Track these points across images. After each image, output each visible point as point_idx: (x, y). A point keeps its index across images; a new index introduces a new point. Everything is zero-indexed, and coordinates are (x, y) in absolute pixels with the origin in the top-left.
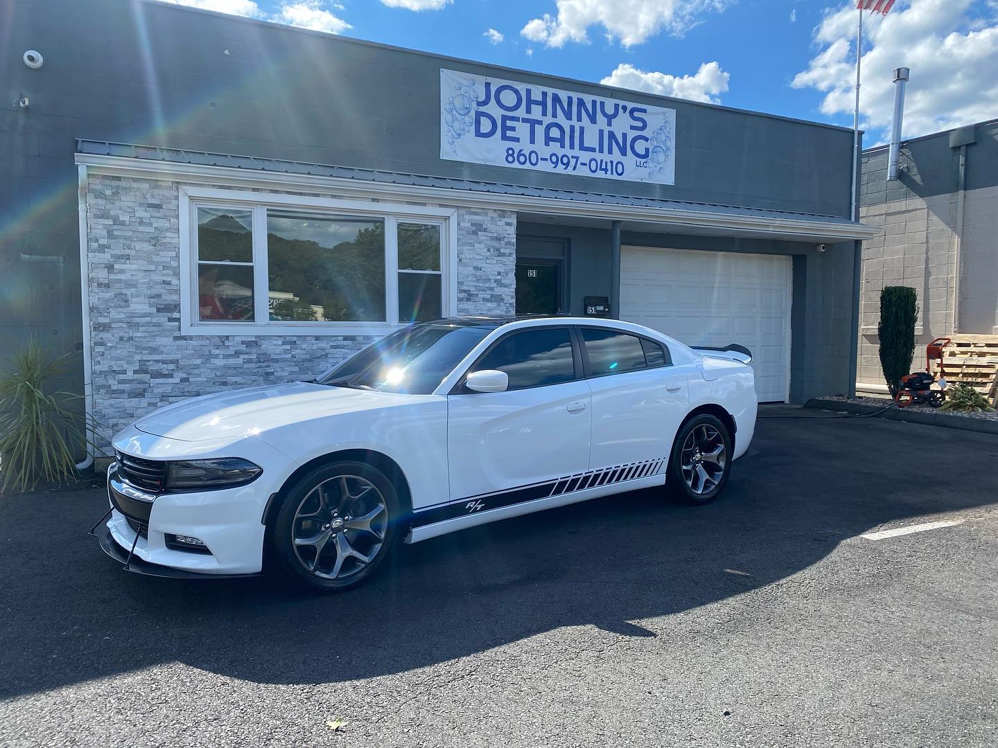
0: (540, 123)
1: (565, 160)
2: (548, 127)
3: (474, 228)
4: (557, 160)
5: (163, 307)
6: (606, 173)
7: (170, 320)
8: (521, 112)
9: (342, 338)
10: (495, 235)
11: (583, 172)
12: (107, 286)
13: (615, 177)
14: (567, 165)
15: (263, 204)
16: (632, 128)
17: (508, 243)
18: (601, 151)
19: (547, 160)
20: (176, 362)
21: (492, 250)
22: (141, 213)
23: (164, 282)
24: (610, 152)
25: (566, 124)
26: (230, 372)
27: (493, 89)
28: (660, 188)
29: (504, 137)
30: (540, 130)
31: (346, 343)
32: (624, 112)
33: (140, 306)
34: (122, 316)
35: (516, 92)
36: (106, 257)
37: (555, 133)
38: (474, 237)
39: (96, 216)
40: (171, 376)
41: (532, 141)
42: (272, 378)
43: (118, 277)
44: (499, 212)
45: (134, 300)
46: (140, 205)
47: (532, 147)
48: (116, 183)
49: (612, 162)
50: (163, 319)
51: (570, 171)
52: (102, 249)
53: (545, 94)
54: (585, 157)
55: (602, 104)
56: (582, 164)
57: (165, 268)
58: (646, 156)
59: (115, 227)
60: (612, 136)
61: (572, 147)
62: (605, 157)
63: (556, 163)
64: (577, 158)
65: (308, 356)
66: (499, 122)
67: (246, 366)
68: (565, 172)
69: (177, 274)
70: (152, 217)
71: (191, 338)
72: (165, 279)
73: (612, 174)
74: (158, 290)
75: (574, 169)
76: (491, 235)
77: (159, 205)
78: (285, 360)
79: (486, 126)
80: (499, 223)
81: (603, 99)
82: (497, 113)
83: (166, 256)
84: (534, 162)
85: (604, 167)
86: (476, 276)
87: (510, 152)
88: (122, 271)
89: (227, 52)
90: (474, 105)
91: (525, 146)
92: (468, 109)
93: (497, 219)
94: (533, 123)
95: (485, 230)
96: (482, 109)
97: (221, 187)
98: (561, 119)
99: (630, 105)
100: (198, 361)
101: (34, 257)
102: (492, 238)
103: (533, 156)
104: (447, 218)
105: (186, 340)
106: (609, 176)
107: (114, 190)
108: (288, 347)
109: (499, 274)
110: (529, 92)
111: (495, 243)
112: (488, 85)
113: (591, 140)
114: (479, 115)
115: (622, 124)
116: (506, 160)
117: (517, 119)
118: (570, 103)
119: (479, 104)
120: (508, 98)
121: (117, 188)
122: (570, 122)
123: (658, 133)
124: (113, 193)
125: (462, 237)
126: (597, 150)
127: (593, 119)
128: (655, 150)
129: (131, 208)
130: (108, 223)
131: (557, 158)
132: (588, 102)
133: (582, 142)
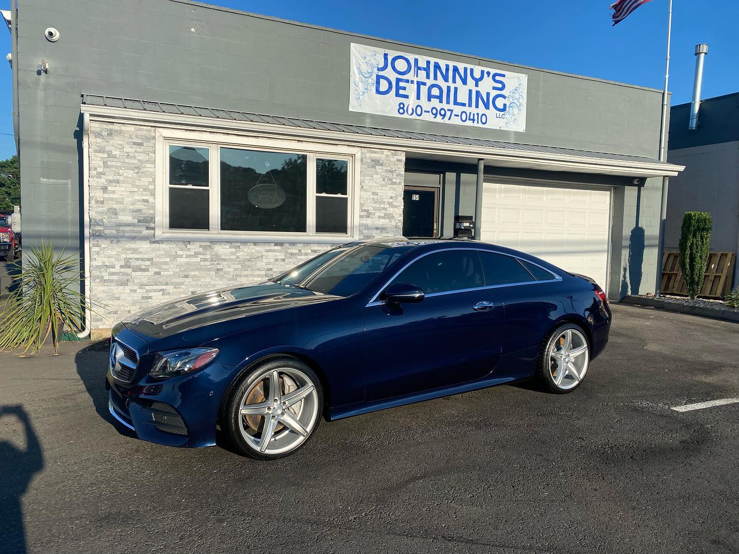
0: (424, 84)
1: (443, 112)
2: (431, 88)
3: (373, 163)
4: (436, 112)
5: (142, 219)
6: (473, 122)
7: (148, 228)
8: (411, 76)
9: (273, 244)
10: (389, 168)
11: (456, 121)
12: (102, 202)
13: (480, 125)
14: (444, 116)
15: (217, 143)
16: (494, 88)
17: (399, 175)
18: (470, 105)
19: (429, 112)
20: (151, 259)
21: (386, 180)
22: (127, 149)
23: (144, 200)
24: (477, 106)
25: (444, 86)
26: (191, 268)
27: (390, 58)
28: (514, 134)
29: (397, 95)
30: (424, 90)
31: (276, 248)
32: (488, 77)
33: (125, 217)
34: (113, 225)
35: (408, 61)
36: (102, 181)
37: (435, 92)
38: (373, 170)
39: (96, 151)
40: (147, 270)
41: (418, 98)
42: (221, 273)
43: (111, 196)
44: (393, 151)
45: (121, 213)
46: (128, 143)
47: (418, 103)
48: (110, 127)
49: (478, 114)
50: (142, 227)
51: (446, 120)
52: (100, 175)
53: (428, 63)
54: (458, 110)
55: (472, 70)
56: (455, 115)
57: (145, 190)
58: (504, 109)
59: (109, 159)
60: (478, 93)
61: (448, 102)
62: (473, 110)
63: (436, 115)
64: (452, 111)
65: (248, 257)
66: (394, 84)
67: (202, 263)
68: (442, 121)
69: (153, 194)
70: (136, 152)
71: (162, 242)
72: (145, 198)
73: (478, 123)
74: (140, 206)
75: (449, 119)
76: (386, 168)
77: (141, 143)
78: (230, 260)
79: (384, 86)
80: (392, 159)
81: (472, 66)
82: (393, 76)
83: (145, 181)
84: (419, 113)
85: (472, 117)
86: (373, 199)
87: (402, 106)
88: (114, 192)
89: (193, 30)
90: (375, 70)
91: (413, 101)
92: (371, 73)
93: (391, 156)
94: (419, 84)
95: (382, 165)
96: (381, 73)
97: (186, 130)
98: (440, 81)
99: (493, 71)
100: (168, 260)
101: (50, 180)
102: (386, 171)
103: (419, 109)
104: (353, 156)
105: (159, 243)
106: (475, 124)
107: (109, 132)
108: (234, 250)
109: (391, 198)
110: (416, 61)
111: (389, 175)
112: (386, 55)
113: (463, 97)
114: (379, 78)
115: (486, 86)
116: (399, 111)
117: (407, 81)
118: (447, 69)
119: (379, 69)
120: (401, 65)
121: (111, 130)
122: (447, 84)
123: (513, 93)
124: (108, 134)
125: (363, 170)
126: (467, 105)
127: (464, 82)
128: (511, 105)
129: (121, 145)
130: (104, 156)
131: (437, 110)
132: (461, 68)
133: (455, 99)
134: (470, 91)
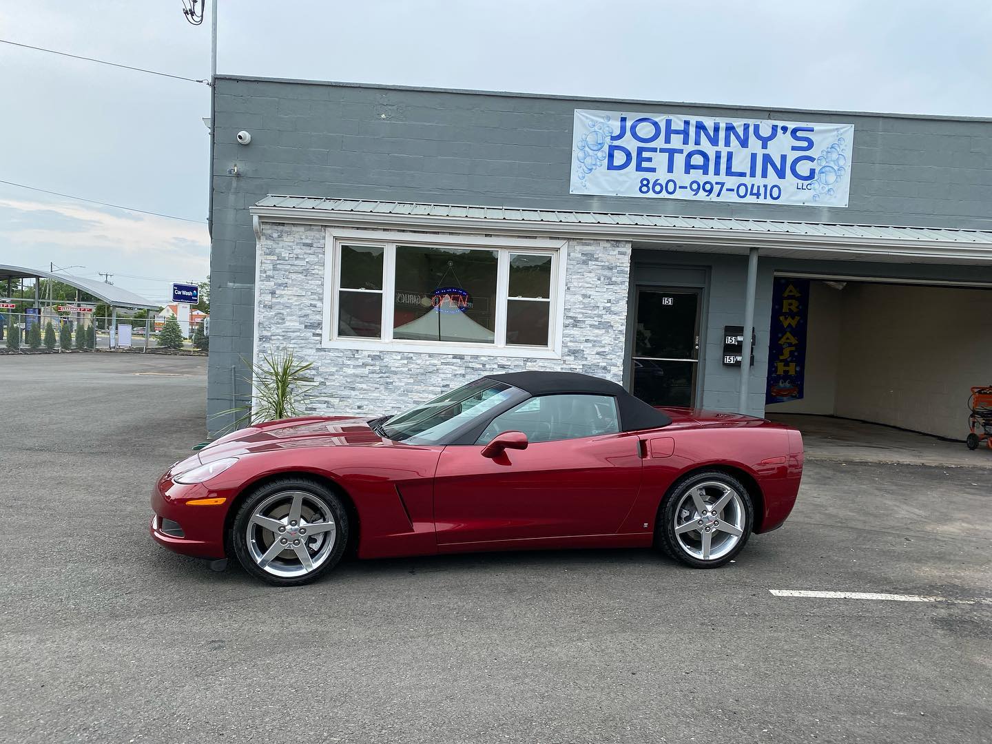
0: (681, 151)
2: (690, 155)
3: (584, 258)
4: (697, 187)
5: (309, 324)
6: (758, 198)
7: (315, 335)
8: (660, 143)
9: (452, 356)
10: (607, 264)
11: (733, 198)
12: (271, 307)
13: (769, 201)
14: (710, 191)
15: (392, 241)
16: (794, 148)
17: (622, 272)
18: (753, 175)
19: (686, 188)
20: (317, 368)
21: (602, 279)
22: (298, 251)
23: (311, 305)
24: (764, 175)
25: (711, 151)
26: (358, 380)
27: (629, 124)
28: (828, 211)
29: (639, 168)
30: (680, 160)
31: (455, 360)
32: (784, 133)
33: (293, 323)
34: (279, 331)
35: (656, 124)
36: (271, 285)
38: (584, 267)
39: (268, 254)
40: (313, 379)
41: (670, 170)
42: (390, 387)
43: (278, 300)
44: (613, 242)
45: (289, 318)
46: (297, 244)
47: (670, 176)
48: (281, 228)
49: (765, 186)
50: (309, 334)
51: (713, 197)
52: (268, 278)
53: (687, 123)
54: (732, 182)
55: (757, 127)
56: (728, 190)
57: (312, 294)
58: (811, 177)
59: (278, 262)
60: (767, 158)
61: (717, 173)
62: (758, 181)
63: (697, 191)
64: (723, 184)
65: (422, 371)
66: (634, 155)
67: (370, 376)
68: (708, 199)
69: (321, 300)
70: (305, 253)
71: (329, 350)
72: (312, 303)
73: (765, 198)
74: (307, 311)
75: (718, 195)
76: (602, 264)
77: (311, 244)
78: (403, 373)
79: (620, 158)
80: (612, 252)
81: (757, 122)
82: (631, 144)
83: (314, 284)
84: (671, 190)
85: (755, 191)
86: (584, 303)
87: (645, 182)
88: (281, 296)
89: (383, 116)
90: (608, 140)
91: (662, 175)
92: (602, 144)
93: (610, 249)
94: (672, 152)
95: (597, 260)
96: (616, 143)
97: (358, 228)
98: (705, 145)
99: (791, 125)
100: (334, 369)
101: (236, 285)
102: (603, 267)
103: (672, 184)
104: (557, 250)
105: (325, 351)
106: (761, 200)
107: (279, 234)
108: (405, 362)
109: (609, 301)
110: (669, 122)
111: (607, 273)
112: (623, 120)
113: (741, 162)
114: (612, 149)
115: (782, 146)
116: (640, 190)
117: (654, 150)
118: (717, 129)
119: (613, 138)
121: (282, 231)
122: (716, 148)
123: (828, 152)
124: (278, 236)
125: (571, 267)
126: (748, 174)
127: (744, 143)
128: (823, 170)
129: (290, 246)
130: (274, 259)
131: (699, 185)
132: (739, 126)
133: (729, 167)
134: (754, 156)
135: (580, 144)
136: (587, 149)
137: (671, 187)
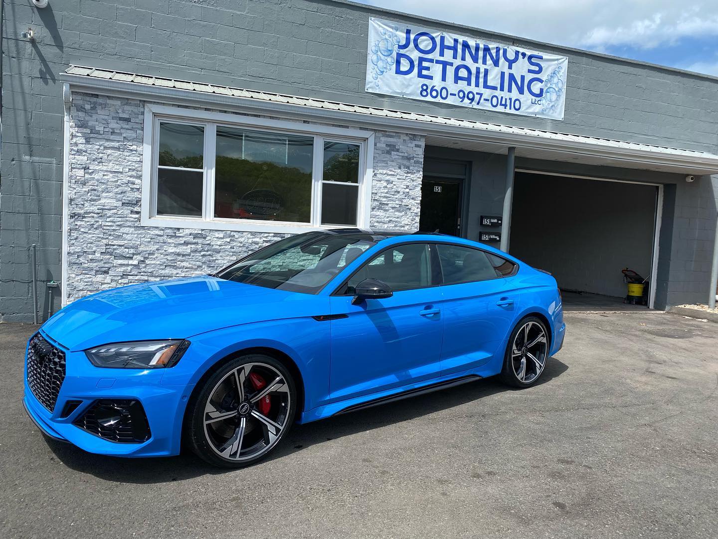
0: (451, 64)
1: (471, 96)
2: (458, 69)
3: (388, 148)
4: (464, 96)
5: (127, 202)
6: (505, 108)
7: (133, 212)
8: (435, 55)
9: (273, 234)
10: (406, 155)
11: (488, 106)
12: (83, 183)
13: (513, 111)
14: (472, 100)
15: (213, 122)
16: (530, 71)
17: (417, 162)
18: (502, 89)
19: (455, 95)
20: (136, 248)
21: (402, 168)
22: (113, 125)
23: (129, 182)
24: (510, 90)
25: (473, 67)
26: (180, 258)
27: (412, 37)
28: (551, 122)
29: (420, 75)
30: (450, 71)
31: (275, 239)
32: (523, 58)
33: (109, 200)
34: (94, 209)
35: (433, 39)
36: (83, 159)
37: (463, 73)
38: (388, 156)
39: (77, 126)
40: (131, 258)
41: (444, 79)
43: (92, 176)
44: (410, 136)
45: (104, 194)
46: (113, 118)
47: (443, 84)
48: (94, 100)
49: (510, 99)
50: (126, 211)
51: (474, 105)
52: (80, 152)
53: (456, 41)
54: (487, 93)
55: (505, 51)
57: (131, 170)
58: (540, 95)
59: (92, 135)
60: (512, 77)
61: (477, 85)
62: (505, 94)
63: (463, 98)
64: (481, 95)
66: (416, 63)
67: (192, 254)
68: (470, 106)
69: (140, 177)
70: (122, 128)
71: (149, 228)
72: (130, 180)
73: (510, 108)
74: (124, 188)
75: (478, 104)
76: (402, 154)
77: (128, 119)
79: (405, 66)
80: (410, 145)
81: (505, 47)
82: (415, 55)
83: (131, 160)
84: (444, 96)
85: (503, 102)
86: (387, 188)
87: (425, 87)
88: (95, 172)
90: (396, 48)
91: (437, 83)
92: (391, 51)
93: (409, 141)
94: (445, 64)
95: (398, 150)
96: (402, 51)
97: (179, 106)
98: (469, 62)
99: (529, 52)
100: (154, 248)
101: (33, 158)
102: (403, 158)
103: (444, 91)
104: (365, 140)
105: (145, 229)
106: (508, 111)
107: (92, 106)
108: (228, 240)
109: (408, 187)
110: (442, 39)
111: (406, 162)
112: (408, 32)
113: (494, 79)
114: (400, 56)
115: (521, 68)
116: (421, 94)
117: (431, 61)
118: (477, 49)
119: (401, 47)
120: (424, 43)
121: (95, 103)
122: (476, 65)
123: (551, 77)
124: (91, 108)
125: (377, 155)
126: (499, 89)
127: (496, 63)
128: (549, 90)
129: (105, 120)
130: (86, 132)
131: (464, 94)
132: (493, 49)
133: (485, 81)
134: (503, 74)
135: (373, 48)
136: (379, 53)
137: (444, 93)
